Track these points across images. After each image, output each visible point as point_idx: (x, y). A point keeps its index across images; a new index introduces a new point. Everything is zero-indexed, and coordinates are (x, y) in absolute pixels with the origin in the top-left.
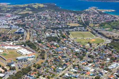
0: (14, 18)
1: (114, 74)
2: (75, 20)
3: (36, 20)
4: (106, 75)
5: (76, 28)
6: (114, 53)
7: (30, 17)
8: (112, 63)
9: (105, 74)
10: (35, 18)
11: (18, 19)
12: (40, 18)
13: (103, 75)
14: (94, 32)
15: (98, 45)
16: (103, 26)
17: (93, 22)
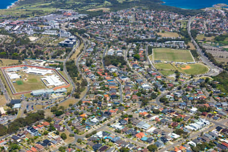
0: (73, 19)
1: (188, 143)
2: (176, 26)
3: (108, 23)
4: (172, 143)
5: (169, 42)
6: (213, 98)
7: (101, 18)
8: (197, 118)
9: (172, 141)
10: (109, 20)
11: (80, 21)
12: (116, 20)
13: (167, 143)
14: (199, 51)
15: (192, 78)
16: (221, 41)
17: (206, 32)
